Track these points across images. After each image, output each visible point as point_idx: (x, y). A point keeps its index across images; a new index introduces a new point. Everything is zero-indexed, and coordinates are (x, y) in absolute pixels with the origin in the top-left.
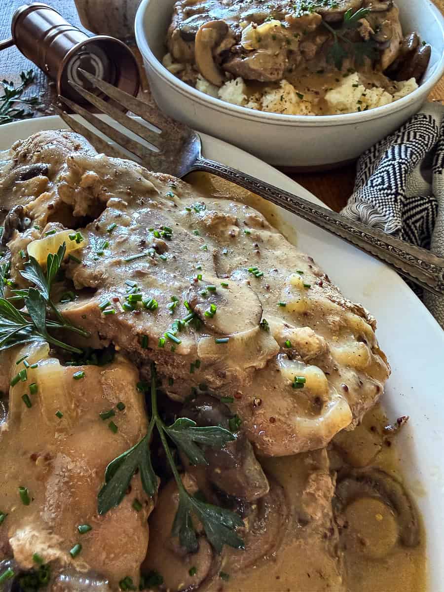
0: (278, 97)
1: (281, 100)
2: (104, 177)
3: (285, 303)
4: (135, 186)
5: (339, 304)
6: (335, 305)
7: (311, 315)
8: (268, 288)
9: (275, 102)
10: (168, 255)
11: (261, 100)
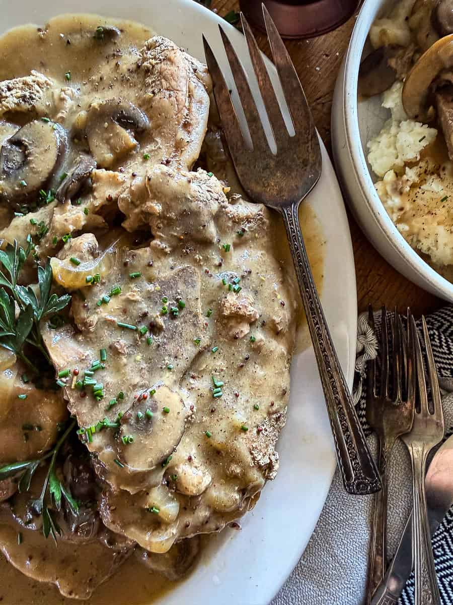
0: (442, 194)
1: (442, 200)
2: (167, 214)
3: (210, 434)
4: (194, 233)
5: (254, 459)
6: (250, 457)
7: (222, 455)
8: (212, 411)
9: (434, 196)
10: (155, 339)
11: (429, 176)
